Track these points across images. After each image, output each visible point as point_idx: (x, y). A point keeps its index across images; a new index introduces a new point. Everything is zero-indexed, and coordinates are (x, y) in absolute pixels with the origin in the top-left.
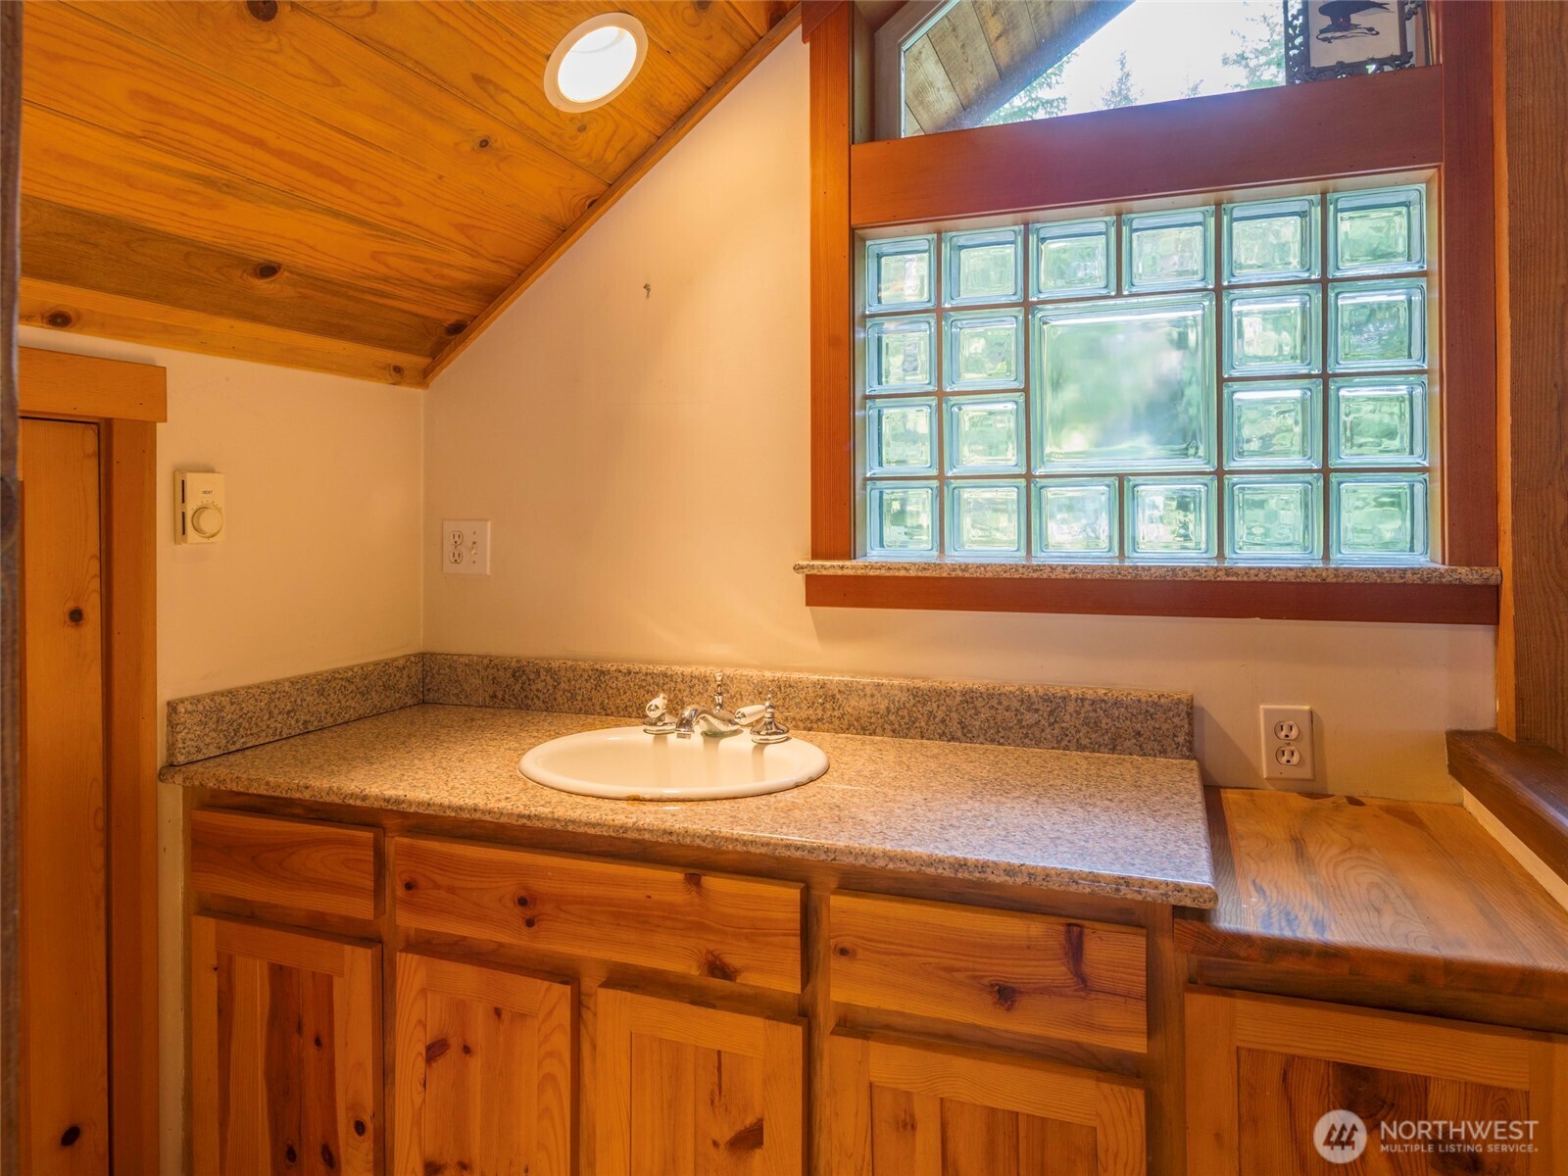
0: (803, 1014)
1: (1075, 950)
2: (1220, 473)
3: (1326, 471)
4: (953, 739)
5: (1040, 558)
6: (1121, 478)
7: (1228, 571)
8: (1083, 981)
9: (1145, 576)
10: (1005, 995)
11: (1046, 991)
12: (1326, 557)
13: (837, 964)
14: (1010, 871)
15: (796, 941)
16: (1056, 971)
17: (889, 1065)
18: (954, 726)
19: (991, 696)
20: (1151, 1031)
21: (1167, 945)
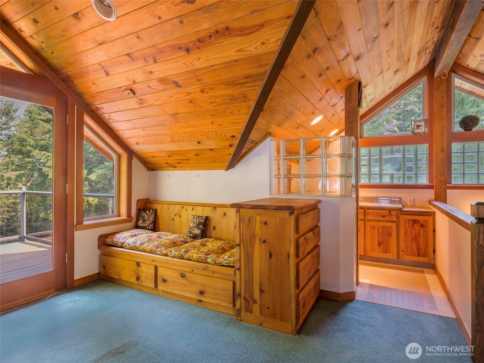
0: (364, 220)
1: (390, 212)
2: (404, 174)
3: (416, 174)
4: (372, 202)
5: (382, 183)
6: (392, 174)
7: (405, 184)
8: (391, 215)
9: (395, 185)
10: (384, 217)
11: (388, 216)
12: (416, 183)
13: (367, 215)
14: (384, 206)
15: (363, 214)
16: (389, 214)
17: (372, 223)
18: (372, 201)
19: (377, 197)
20: (397, 219)
21: (398, 212)
